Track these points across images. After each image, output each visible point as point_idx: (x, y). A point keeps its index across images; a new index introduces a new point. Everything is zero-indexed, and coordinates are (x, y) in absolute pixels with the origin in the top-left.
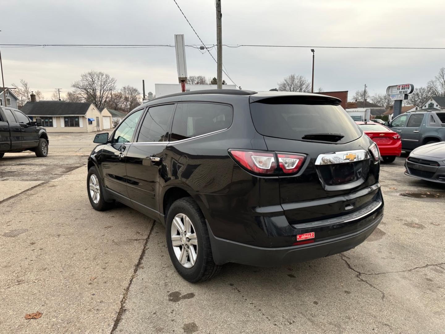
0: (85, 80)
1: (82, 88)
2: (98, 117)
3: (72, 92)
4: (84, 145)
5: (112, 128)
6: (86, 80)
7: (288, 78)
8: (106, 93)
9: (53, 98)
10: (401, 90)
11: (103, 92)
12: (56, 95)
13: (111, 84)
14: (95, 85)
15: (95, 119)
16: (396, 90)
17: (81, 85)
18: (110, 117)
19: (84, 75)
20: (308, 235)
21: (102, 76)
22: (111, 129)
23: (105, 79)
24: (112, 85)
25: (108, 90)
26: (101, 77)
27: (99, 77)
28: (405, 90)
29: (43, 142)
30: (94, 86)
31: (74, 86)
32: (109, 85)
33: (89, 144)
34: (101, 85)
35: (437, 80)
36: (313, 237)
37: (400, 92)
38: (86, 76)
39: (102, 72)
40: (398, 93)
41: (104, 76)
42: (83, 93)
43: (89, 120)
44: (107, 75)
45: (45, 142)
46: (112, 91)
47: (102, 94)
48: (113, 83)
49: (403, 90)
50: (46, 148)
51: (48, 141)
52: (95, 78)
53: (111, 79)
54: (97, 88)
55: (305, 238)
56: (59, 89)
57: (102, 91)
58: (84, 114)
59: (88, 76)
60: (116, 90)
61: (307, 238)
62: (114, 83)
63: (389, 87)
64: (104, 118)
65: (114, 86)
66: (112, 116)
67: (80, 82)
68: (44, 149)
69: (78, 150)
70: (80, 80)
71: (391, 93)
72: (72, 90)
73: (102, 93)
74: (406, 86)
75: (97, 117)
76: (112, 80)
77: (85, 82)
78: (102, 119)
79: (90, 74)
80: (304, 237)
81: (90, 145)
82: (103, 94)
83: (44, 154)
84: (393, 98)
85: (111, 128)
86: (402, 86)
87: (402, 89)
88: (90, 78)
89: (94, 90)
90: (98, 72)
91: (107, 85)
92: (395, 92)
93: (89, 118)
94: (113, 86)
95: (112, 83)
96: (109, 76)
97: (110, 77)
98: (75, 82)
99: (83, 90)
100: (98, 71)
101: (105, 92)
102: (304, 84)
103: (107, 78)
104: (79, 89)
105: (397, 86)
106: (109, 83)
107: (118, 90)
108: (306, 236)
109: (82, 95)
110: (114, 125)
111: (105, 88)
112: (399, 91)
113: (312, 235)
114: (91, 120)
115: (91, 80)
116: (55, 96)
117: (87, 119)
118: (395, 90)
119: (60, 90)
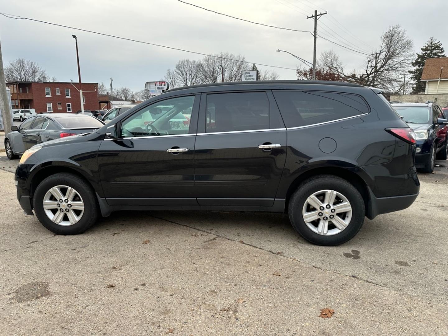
7: (15, 62)
10: (158, 87)
16: (154, 86)
28: (162, 87)
35: (166, 79)
37: (158, 88)
40: (156, 89)
49: (160, 87)
63: (147, 83)
71: (150, 88)
74: (163, 83)
84: (152, 93)
86: (159, 83)
87: (159, 85)
92: (153, 88)
102: (37, 71)
105: (154, 82)
112: (156, 87)
118: (152, 86)
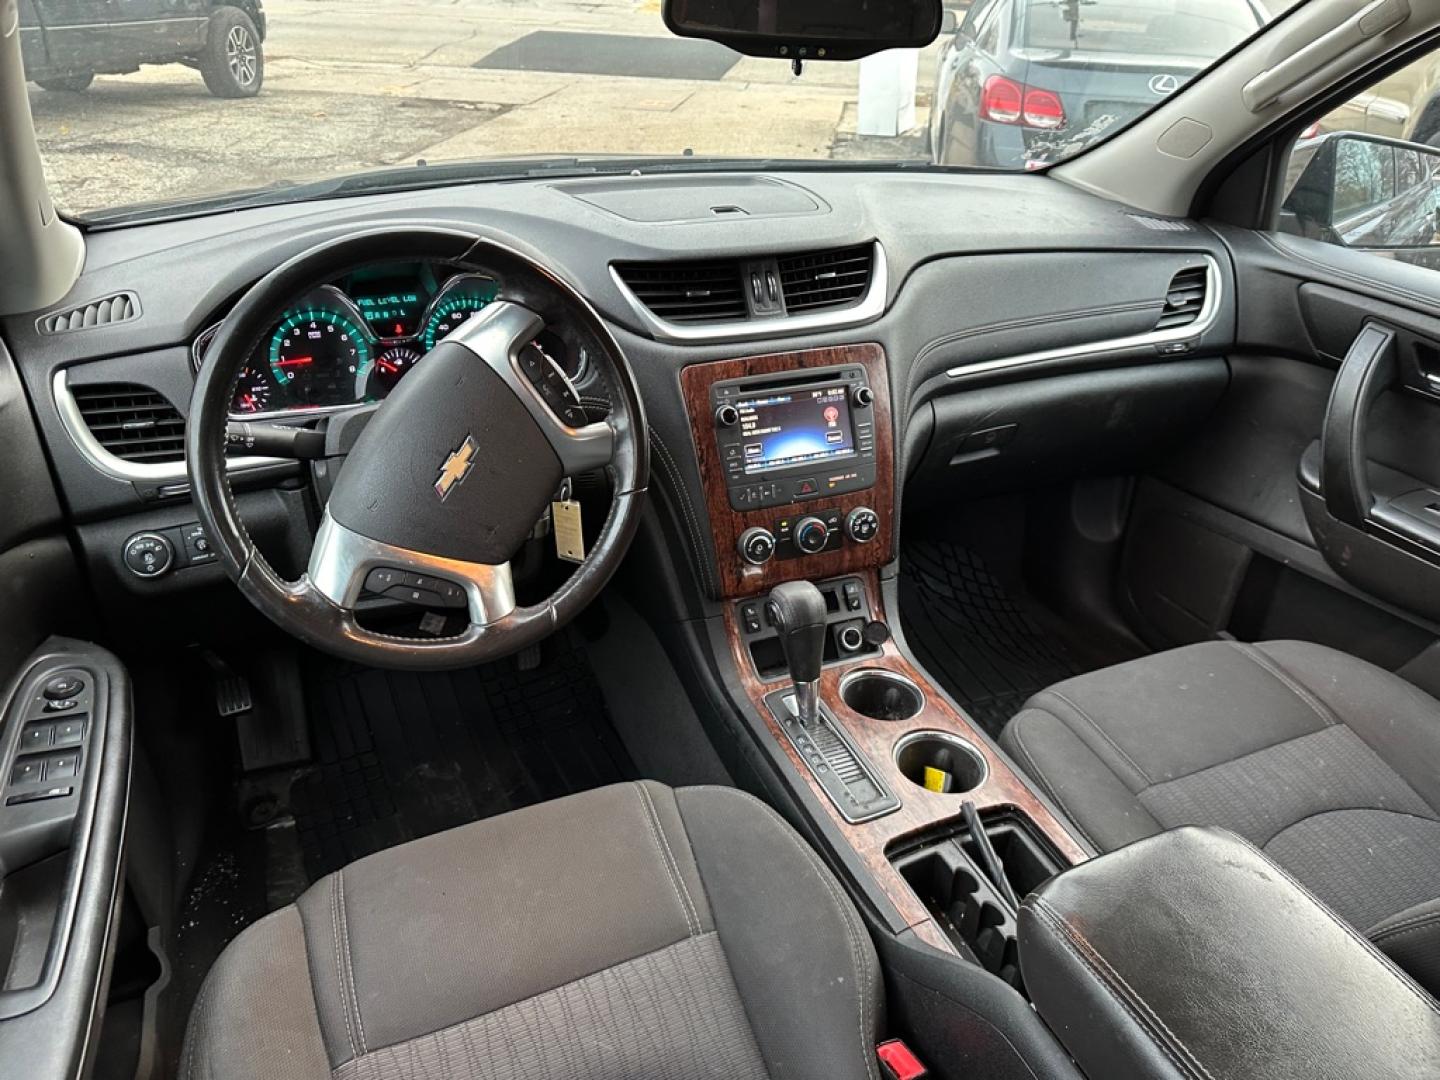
4: (453, 32)
29: (230, 26)
33: (471, 28)
45: (246, 27)
50: (249, 53)
51: (259, 21)
68: (242, 59)
69: (423, 54)
81: (475, 33)
83: (244, 85)
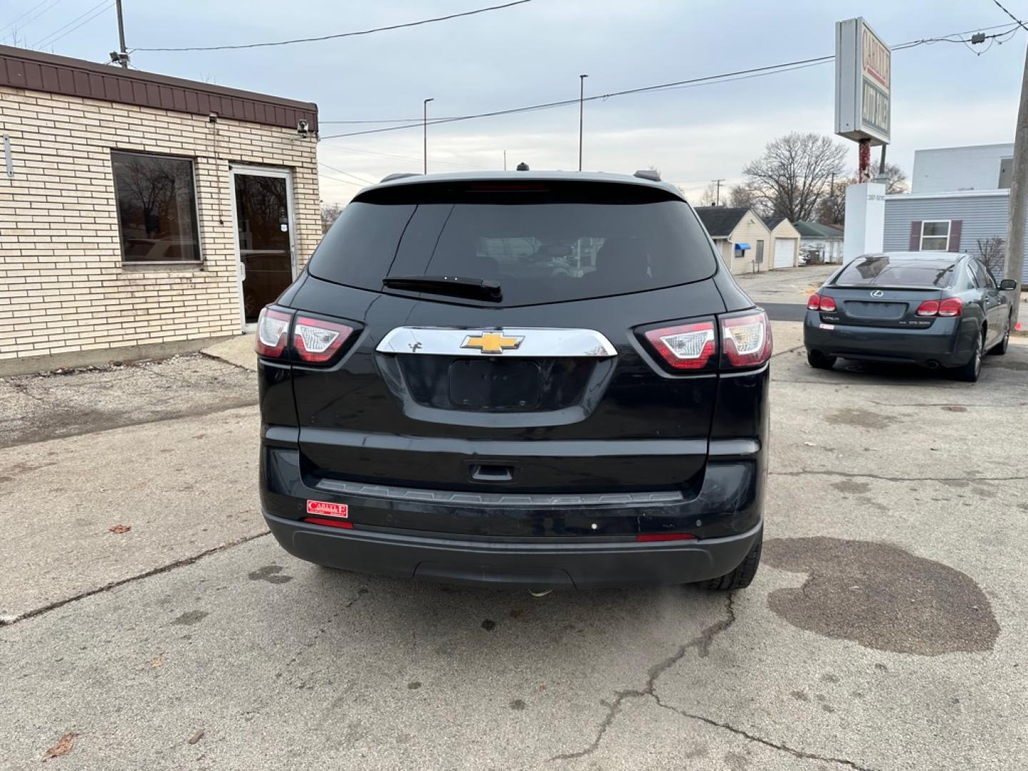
0: (774, 155)
1: (764, 176)
2: (763, 241)
3: (742, 186)
5: (797, 264)
6: (777, 155)
8: (819, 184)
9: (703, 201)
11: (812, 181)
12: (710, 194)
13: (832, 160)
14: (796, 165)
15: (754, 245)
17: (764, 168)
18: (796, 239)
19: (773, 146)
20: (333, 508)
21: (813, 143)
22: (794, 268)
23: (821, 149)
24: (837, 162)
25: (822, 177)
26: (810, 145)
27: (806, 146)
30: (792, 169)
31: (748, 172)
32: (828, 162)
34: (809, 164)
36: (345, 515)
38: (777, 146)
39: (815, 132)
41: (819, 143)
42: (765, 185)
43: (737, 247)
44: (826, 139)
46: (835, 178)
47: (807, 186)
48: (838, 156)
52: (796, 149)
53: (833, 148)
54: (798, 171)
55: (326, 512)
56: (718, 181)
57: (810, 179)
58: (728, 234)
59: (782, 145)
60: (844, 174)
61: (329, 513)
62: (842, 157)
64: (778, 243)
65: (841, 165)
66: (802, 239)
67: (763, 161)
70: (764, 156)
72: (741, 181)
73: (808, 182)
75: (759, 241)
76: (836, 150)
77: (774, 160)
78: (775, 243)
79: (787, 141)
80: (323, 509)
82: (810, 185)
85: (794, 266)
88: (787, 150)
89: (792, 177)
90: (807, 134)
91: (822, 163)
93: (739, 243)
94: (837, 165)
95: (835, 157)
96: (830, 142)
97: (833, 143)
98: (752, 162)
99: (767, 180)
100: (804, 132)
101: (815, 182)
103: (827, 145)
104: (759, 178)
106: (827, 160)
107: (848, 174)
108: (327, 510)
109: (764, 190)
110: (804, 260)
111: (817, 171)
113: (342, 511)
114: (742, 247)
115: (787, 154)
116: (707, 196)
117: (733, 247)
119: (720, 183)
